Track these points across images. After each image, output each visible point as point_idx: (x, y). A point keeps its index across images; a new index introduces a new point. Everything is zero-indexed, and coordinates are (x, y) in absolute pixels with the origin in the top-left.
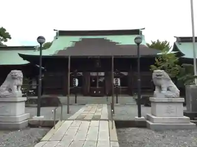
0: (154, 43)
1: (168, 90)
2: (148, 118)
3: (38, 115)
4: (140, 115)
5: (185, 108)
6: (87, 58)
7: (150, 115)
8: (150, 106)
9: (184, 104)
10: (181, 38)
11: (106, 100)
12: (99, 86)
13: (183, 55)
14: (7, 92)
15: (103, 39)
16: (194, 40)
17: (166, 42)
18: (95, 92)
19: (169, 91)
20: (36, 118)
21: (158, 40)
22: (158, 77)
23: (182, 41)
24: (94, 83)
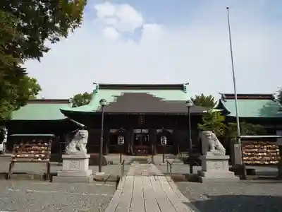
0: (198, 98)
1: (216, 148)
3: (100, 171)
6: (127, 115)
13: (230, 113)
14: (75, 150)
16: (236, 97)
17: (211, 96)
18: (139, 151)
19: (216, 150)
20: (98, 174)
21: (202, 95)
23: (227, 98)
24: (137, 140)
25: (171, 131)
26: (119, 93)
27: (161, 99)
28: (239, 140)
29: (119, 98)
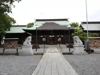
0: (72, 23)
1: (79, 42)
2: (73, 52)
3: (36, 51)
4: (70, 51)
5: (85, 48)
7: (73, 51)
8: (73, 48)
9: (84, 47)
10: (83, 22)
11: (56, 46)
13: (84, 29)
16: (87, 23)
18: (51, 43)
20: (36, 52)
21: (74, 22)
23: (83, 24)
24: (50, 39)
25: (62, 36)
26: (44, 22)
27: (59, 24)
28: (88, 39)
29: (44, 24)
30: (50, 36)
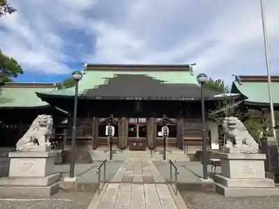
11: (150, 155)
12: (140, 136)
13: (247, 98)
15: (144, 75)
18: (135, 144)
19: (244, 145)
22: (231, 126)
23: (243, 81)
24: (132, 132)
26: (111, 74)
27: (163, 81)
29: (111, 80)
30: (132, 121)
